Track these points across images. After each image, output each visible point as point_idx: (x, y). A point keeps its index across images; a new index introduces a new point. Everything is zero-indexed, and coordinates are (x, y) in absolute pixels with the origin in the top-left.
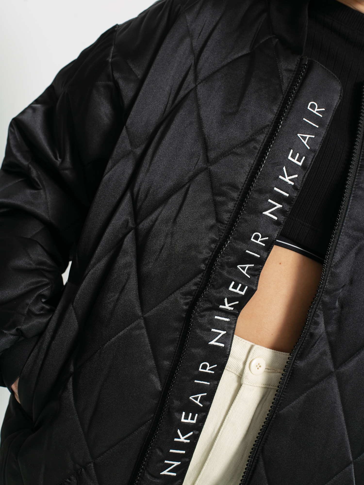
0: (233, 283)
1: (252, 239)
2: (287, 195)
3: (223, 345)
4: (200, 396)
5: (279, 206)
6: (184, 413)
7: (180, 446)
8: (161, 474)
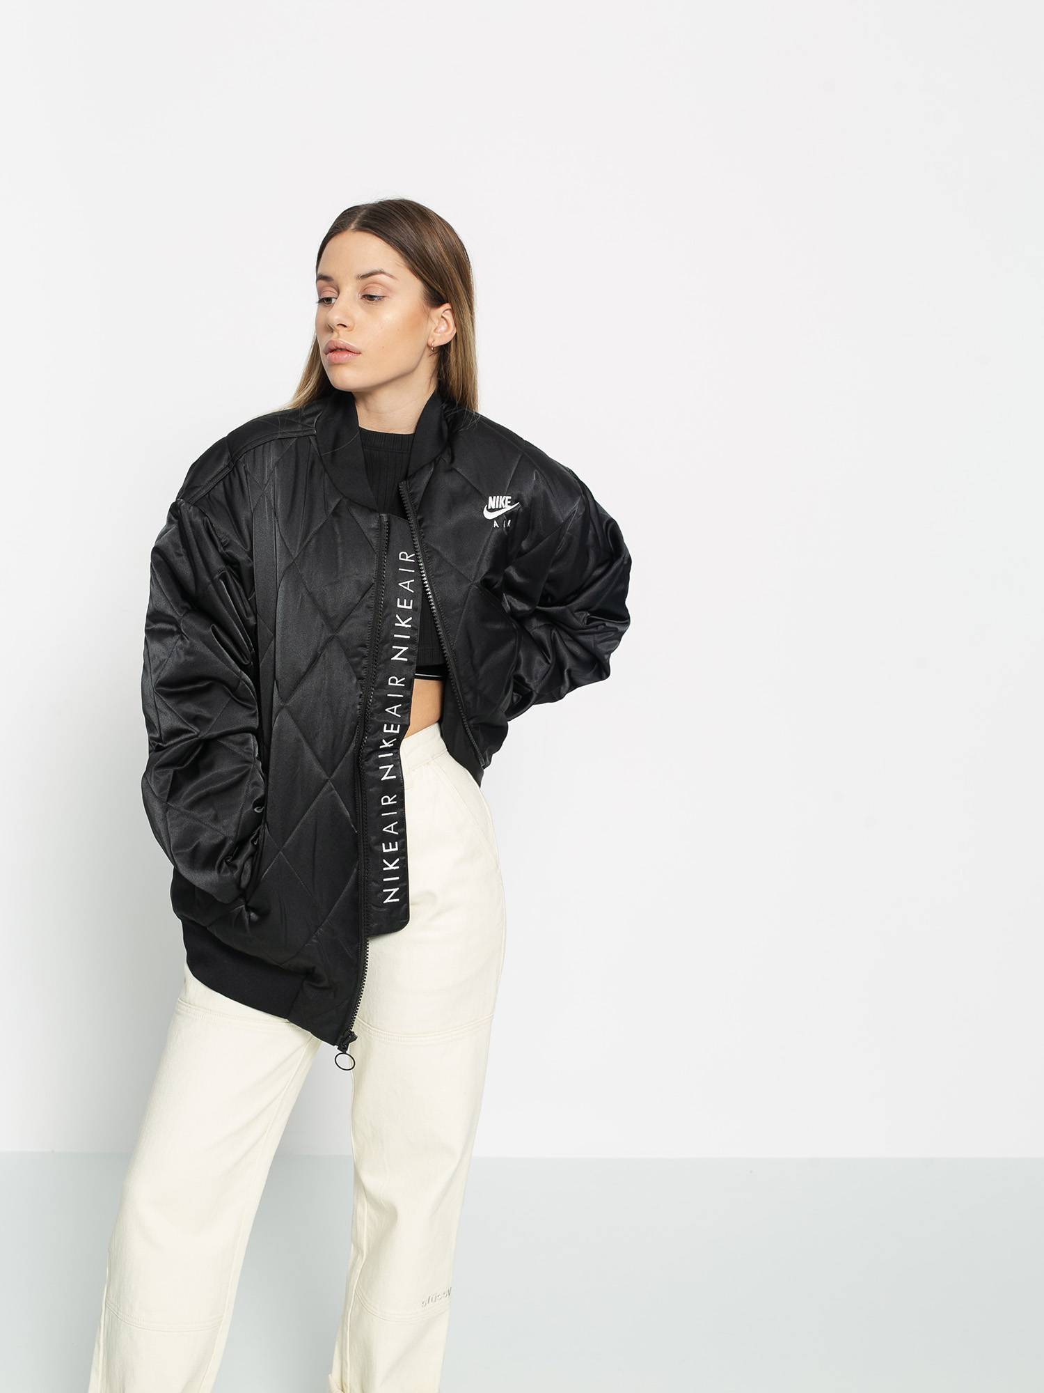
0: (385, 725)
1: (390, 684)
2: (409, 637)
3: (395, 777)
4: (392, 825)
5: (405, 649)
6: (383, 844)
7: (391, 874)
8: (385, 902)
